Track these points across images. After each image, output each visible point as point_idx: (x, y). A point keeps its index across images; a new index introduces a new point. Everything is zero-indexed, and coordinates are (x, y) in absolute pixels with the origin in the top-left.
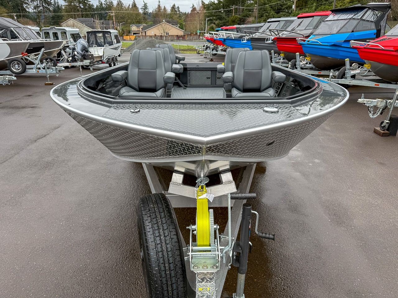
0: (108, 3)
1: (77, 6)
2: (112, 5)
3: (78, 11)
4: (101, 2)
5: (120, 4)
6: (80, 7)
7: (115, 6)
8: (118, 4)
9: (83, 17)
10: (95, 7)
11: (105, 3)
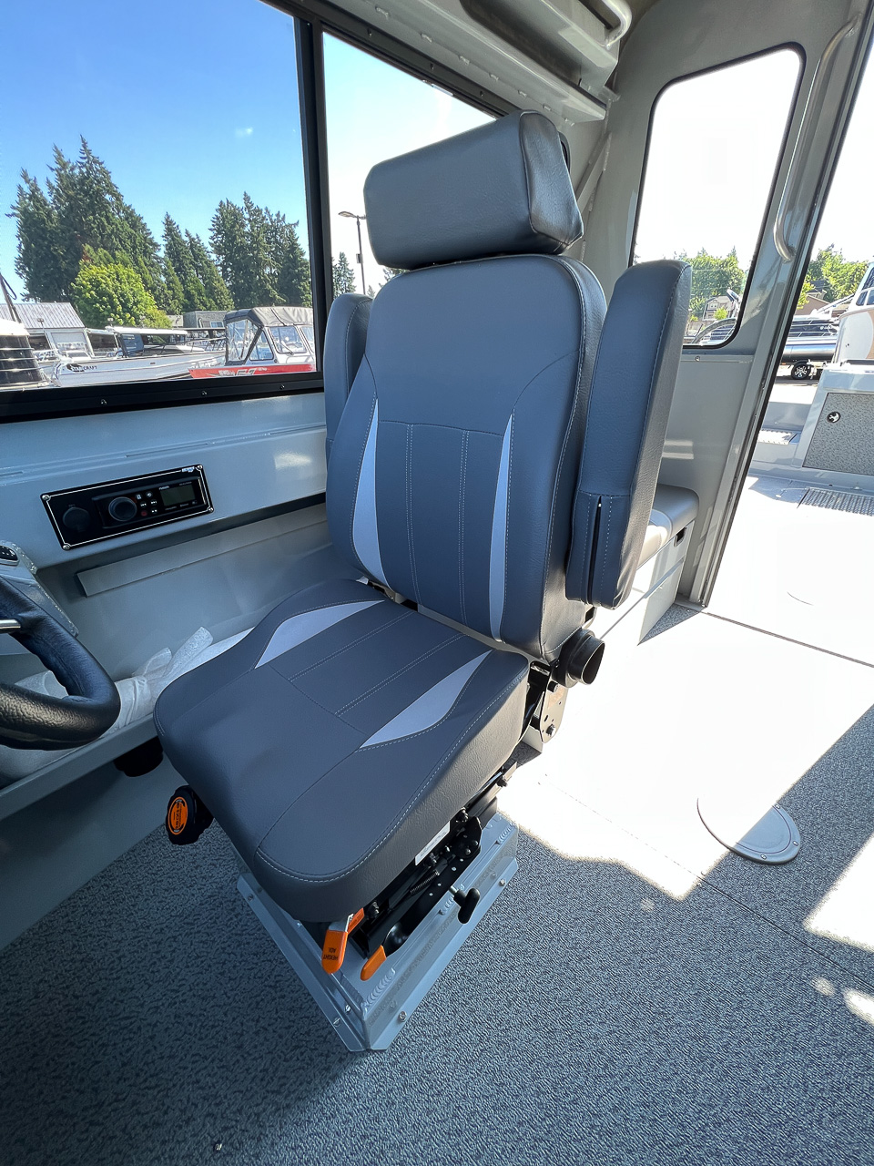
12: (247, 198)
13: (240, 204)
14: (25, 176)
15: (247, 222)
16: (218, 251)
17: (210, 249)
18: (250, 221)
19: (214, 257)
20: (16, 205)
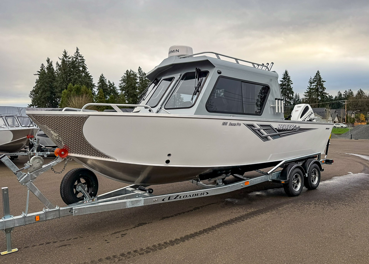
0: (348, 94)
1: (316, 99)
2: (352, 95)
3: (315, 102)
4: (341, 93)
5: (360, 93)
6: (318, 99)
7: (354, 96)
8: (359, 93)
9: (318, 107)
10: (334, 98)
11: (345, 94)
12: (140, 69)
13: (136, 71)
14: (48, 61)
15: (138, 78)
16: (122, 89)
17: (118, 88)
18: (139, 77)
19: (119, 91)
20: (40, 71)
